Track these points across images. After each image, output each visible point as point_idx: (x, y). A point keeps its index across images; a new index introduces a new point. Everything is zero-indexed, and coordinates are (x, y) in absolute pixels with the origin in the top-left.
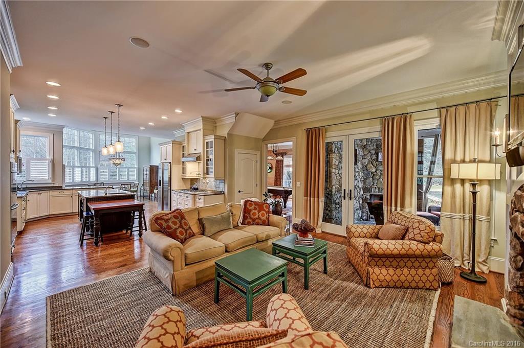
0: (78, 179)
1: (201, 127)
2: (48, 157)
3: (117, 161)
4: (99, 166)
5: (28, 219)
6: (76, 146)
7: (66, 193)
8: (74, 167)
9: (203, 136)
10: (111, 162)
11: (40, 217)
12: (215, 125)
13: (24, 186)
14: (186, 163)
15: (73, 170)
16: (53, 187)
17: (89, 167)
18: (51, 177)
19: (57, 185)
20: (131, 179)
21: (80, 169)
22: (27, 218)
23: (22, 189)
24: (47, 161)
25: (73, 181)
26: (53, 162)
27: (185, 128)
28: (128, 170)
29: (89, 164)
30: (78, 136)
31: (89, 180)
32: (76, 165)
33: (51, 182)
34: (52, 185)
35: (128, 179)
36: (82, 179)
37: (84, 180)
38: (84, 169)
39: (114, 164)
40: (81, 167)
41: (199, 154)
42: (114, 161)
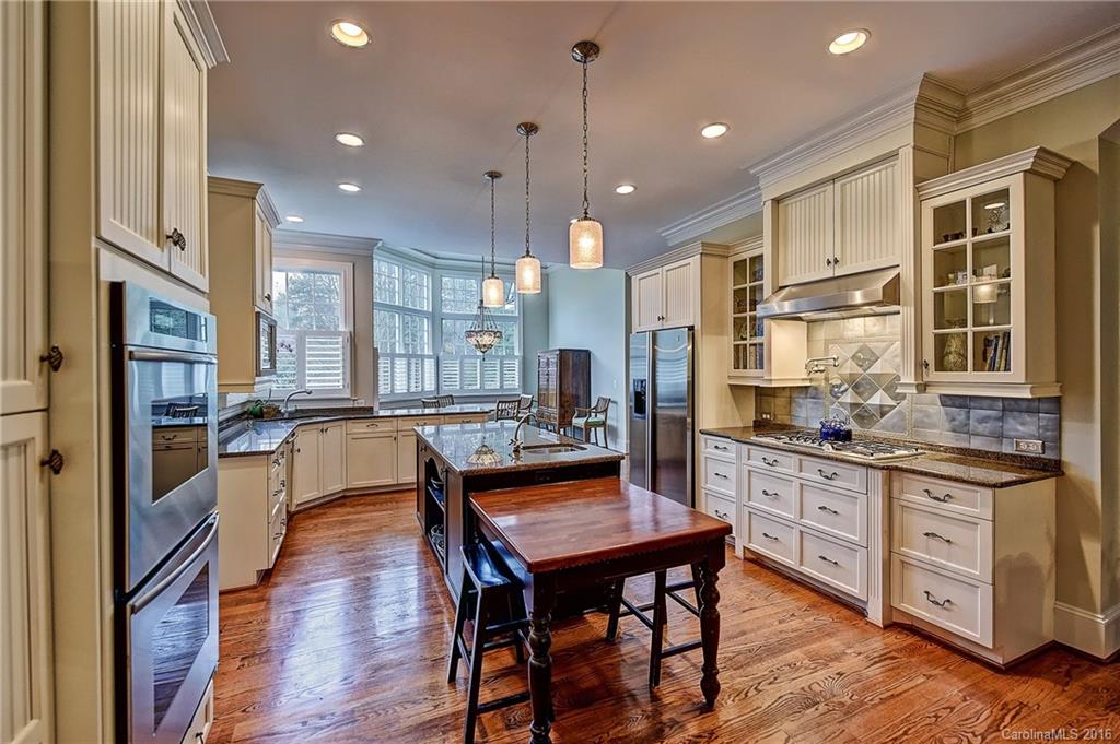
0: (401, 387)
1: (908, 137)
2: (342, 328)
3: (486, 340)
4: (442, 353)
5: (299, 505)
6: (397, 303)
7: (385, 427)
8: (393, 356)
9: (917, 180)
10: (473, 341)
11: (324, 497)
12: (957, 129)
13: (291, 408)
14: (766, 322)
15: (393, 363)
16: (353, 409)
17: (422, 357)
18: (348, 381)
19: (361, 403)
20: (507, 385)
21: (404, 361)
22: (295, 502)
23: (286, 416)
24: (341, 339)
25: (392, 391)
26: (353, 340)
27: (762, 183)
28: (502, 363)
29: (423, 349)
30: (401, 279)
31: (423, 389)
32: (397, 352)
33: (349, 396)
34: (350, 405)
35: (501, 387)
36: (409, 387)
37: (413, 390)
38: (413, 361)
39: (478, 346)
40: (408, 356)
41: (891, 275)
42: (479, 339)
